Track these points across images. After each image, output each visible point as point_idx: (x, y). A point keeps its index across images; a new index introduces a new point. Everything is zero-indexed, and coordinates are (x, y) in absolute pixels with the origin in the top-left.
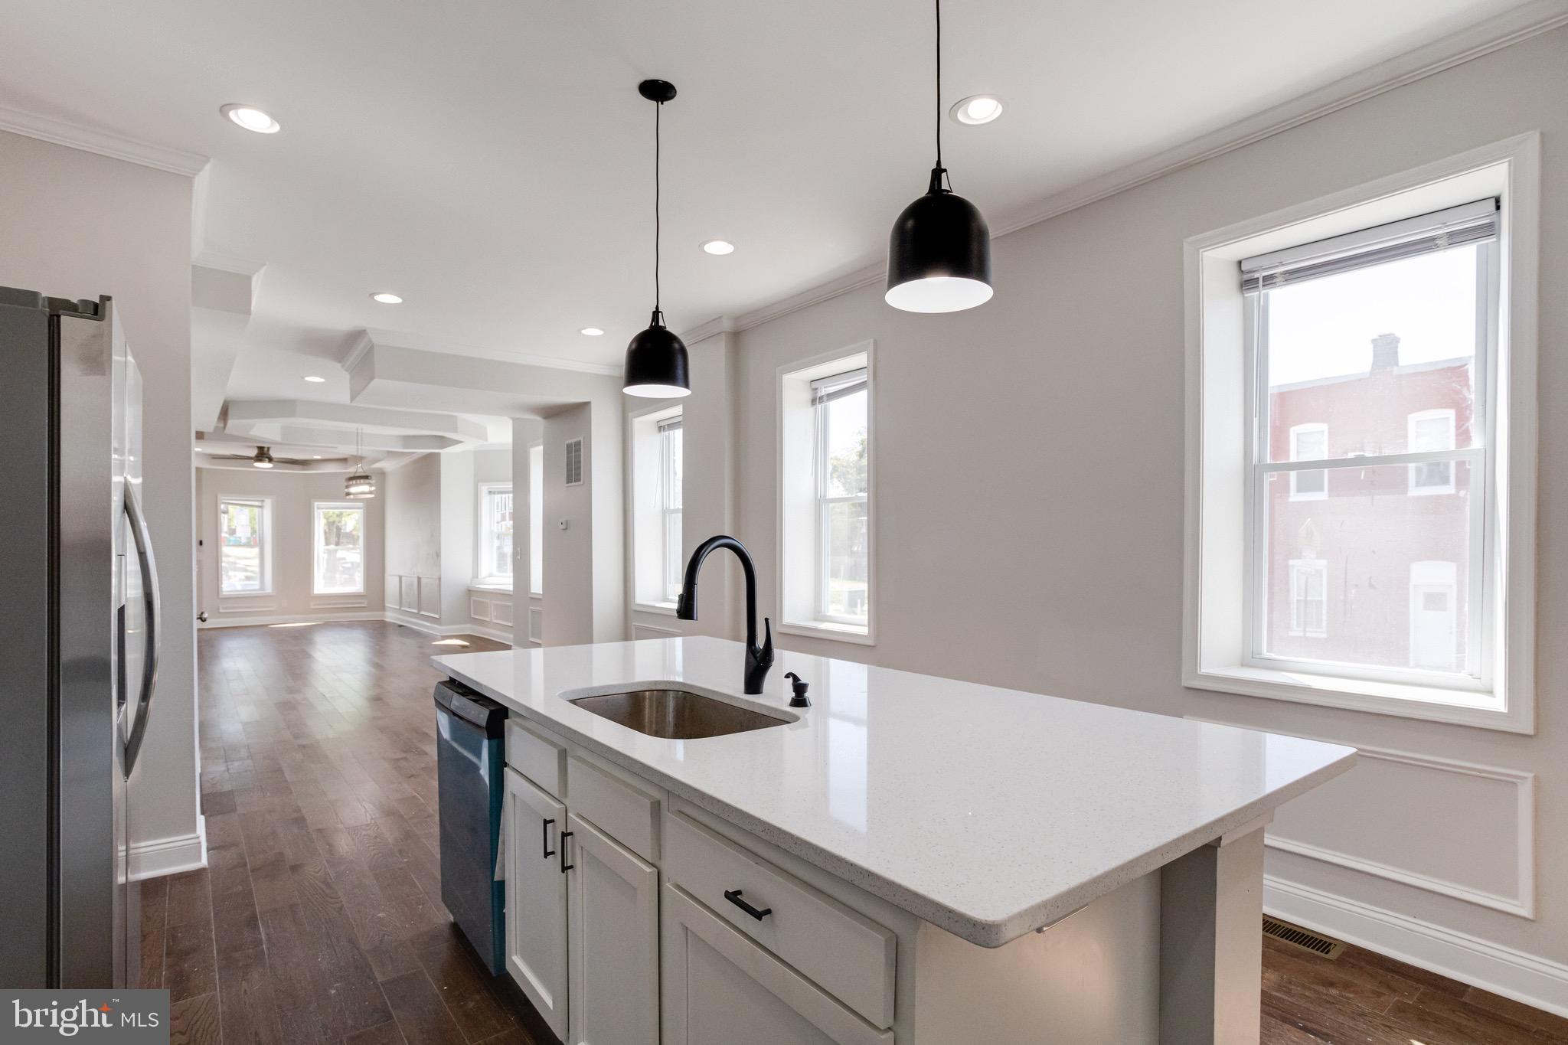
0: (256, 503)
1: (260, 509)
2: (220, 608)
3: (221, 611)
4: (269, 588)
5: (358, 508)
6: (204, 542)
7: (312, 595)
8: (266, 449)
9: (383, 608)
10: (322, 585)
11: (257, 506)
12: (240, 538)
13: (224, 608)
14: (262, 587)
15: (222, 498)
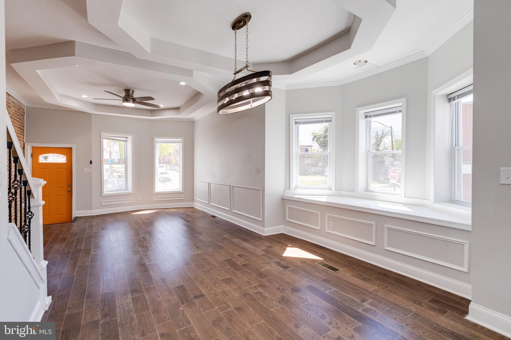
0: (123, 139)
1: (125, 143)
2: (103, 202)
3: (103, 204)
4: (130, 190)
5: (178, 142)
6: (92, 162)
7: (154, 193)
8: (131, 92)
9: (193, 200)
10: (160, 187)
11: (124, 141)
12: (114, 159)
13: (104, 202)
14: (127, 189)
15: (104, 134)
